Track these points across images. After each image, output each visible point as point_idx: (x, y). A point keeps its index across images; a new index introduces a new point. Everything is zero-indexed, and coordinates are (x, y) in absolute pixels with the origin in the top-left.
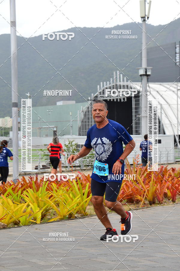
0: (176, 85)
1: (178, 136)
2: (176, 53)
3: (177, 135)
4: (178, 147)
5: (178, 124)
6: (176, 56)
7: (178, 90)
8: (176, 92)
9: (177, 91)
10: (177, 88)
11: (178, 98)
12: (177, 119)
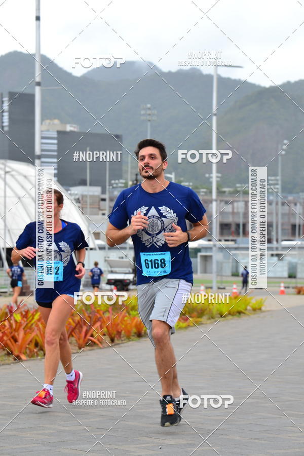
0: (3, 164)
1: (5, 250)
2: (3, 112)
3: (3, 249)
4: (4, 268)
5: (5, 230)
6: (3, 116)
7: (6, 173)
8: (3, 176)
9: (5, 175)
10: (5, 169)
11: (7, 187)
12: (5, 221)
